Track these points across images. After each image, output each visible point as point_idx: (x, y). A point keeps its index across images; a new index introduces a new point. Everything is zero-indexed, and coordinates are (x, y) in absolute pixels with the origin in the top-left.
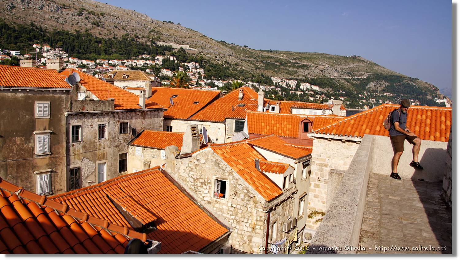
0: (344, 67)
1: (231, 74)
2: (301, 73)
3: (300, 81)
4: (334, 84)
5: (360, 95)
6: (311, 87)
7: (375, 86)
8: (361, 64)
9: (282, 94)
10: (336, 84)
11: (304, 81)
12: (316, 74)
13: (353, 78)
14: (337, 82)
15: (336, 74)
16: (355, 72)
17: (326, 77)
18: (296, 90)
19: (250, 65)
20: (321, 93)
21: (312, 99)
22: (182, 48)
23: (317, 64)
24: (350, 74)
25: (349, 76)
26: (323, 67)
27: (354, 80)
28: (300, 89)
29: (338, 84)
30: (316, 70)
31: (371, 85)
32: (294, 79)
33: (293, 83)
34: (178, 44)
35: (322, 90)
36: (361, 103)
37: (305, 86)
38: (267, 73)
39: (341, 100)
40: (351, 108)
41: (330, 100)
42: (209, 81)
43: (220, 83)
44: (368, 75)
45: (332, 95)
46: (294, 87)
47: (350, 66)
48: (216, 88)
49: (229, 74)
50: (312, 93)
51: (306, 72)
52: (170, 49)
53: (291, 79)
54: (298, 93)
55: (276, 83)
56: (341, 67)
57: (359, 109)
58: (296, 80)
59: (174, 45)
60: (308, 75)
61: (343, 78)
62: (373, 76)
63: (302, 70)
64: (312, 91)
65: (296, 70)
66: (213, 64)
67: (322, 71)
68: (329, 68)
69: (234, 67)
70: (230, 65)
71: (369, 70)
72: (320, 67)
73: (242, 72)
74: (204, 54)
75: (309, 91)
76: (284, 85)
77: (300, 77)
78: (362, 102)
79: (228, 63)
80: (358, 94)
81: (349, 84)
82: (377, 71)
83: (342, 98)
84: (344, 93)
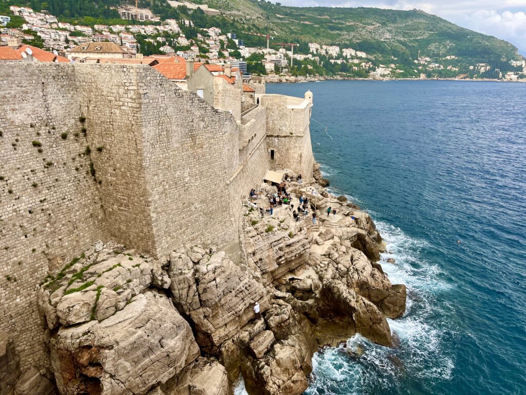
0: (400, 25)
2: (345, 37)
3: (343, 46)
4: (385, 48)
6: (356, 54)
7: (436, 48)
8: (422, 20)
9: (320, 63)
10: (387, 48)
11: (347, 47)
12: (363, 37)
13: (410, 39)
14: (388, 45)
15: (388, 35)
16: (413, 32)
17: (375, 39)
18: (337, 58)
19: (283, 29)
20: (368, 60)
22: (199, 8)
23: (364, 24)
24: (407, 33)
25: (405, 37)
26: (372, 27)
27: (411, 41)
28: (342, 57)
29: (390, 48)
30: (364, 32)
31: (432, 47)
32: (335, 45)
33: (334, 51)
34: (194, 3)
35: (370, 57)
36: (416, 71)
37: (348, 52)
38: (303, 38)
39: (391, 68)
40: (403, 78)
41: (378, 68)
42: (233, 51)
43: (246, 52)
44: (428, 35)
45: (381, 62)
46: (335, 55)
47: (407, 24)
48: (241, 59)
50: (356, 60)
51: (350, 35)
53: (332, 45)
54: (339, 62)
56: (396, 25)
57: (412, 78)
58: (338, 45)
59: (190, 6)
60: (353, 39)
61: (397, 40)
62: (435, 36)
63: (346, 33)
64: (357, 58)
65: (339, 32)
67: (370, 32)
68: (380, 28)
71: (431, 27)
72: (369, 27)
74: (226, 16)
75: (353, 59)
76: (323, 52)
77: (343, 42)
78: (418, 70)
79: (257, 28)
80: (414, 60)
81: (404, 48)
82: (441, 28)
83: (393, 66)
84: (396, 59)
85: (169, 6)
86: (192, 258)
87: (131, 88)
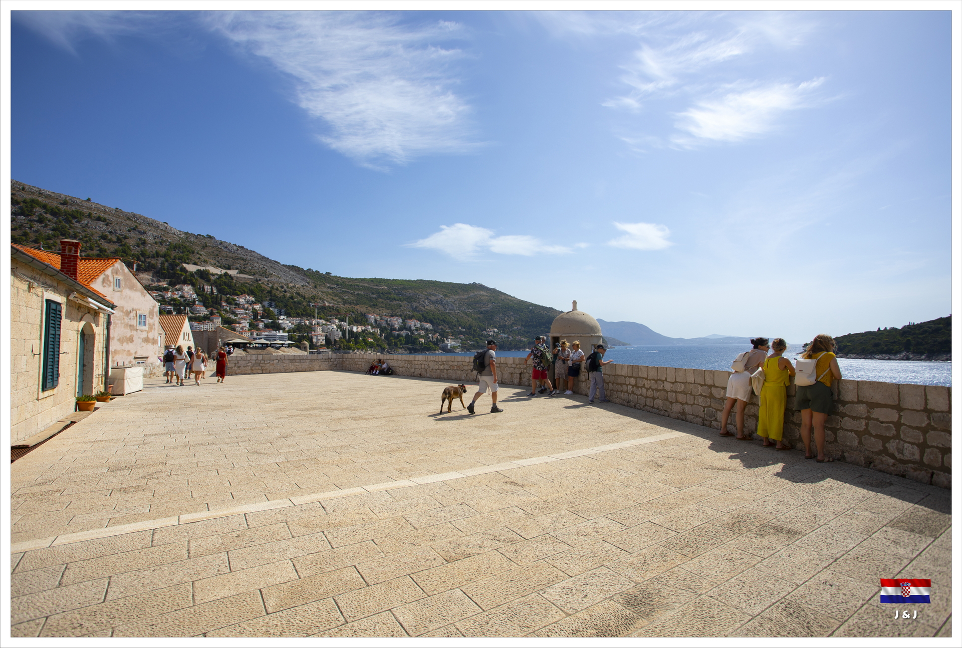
2: (406, 307)
3: (405, 318)
4: (451, 319)
5: (484, 332)
6: (421, 325)
7: (502, 319)
8: (482, 293)
10: (453, 319)
11: (411, 318)
12: (426, 307)
13: (474, 311)
14: (454, 316)
16: (476, 303)
17: (439, 310)
18: (400, 330)
19: (335, 298)
20: (435, 332)
21: (422, 340)
22: (226, 274)
23: (427, 295)
24: (471, 305)
25: (469, 308)
26: (435, 298)
27: (476, 313)
28: (406, 328)
29: (456, 319)
30: (427, 303)
31: (497, 319)
32: (397, 316)
33: (396, 321)
34: (220, 267)
35: (436, 328)
37: (413, 324)
38: (361, 309)
41: (447, 340)
44: (492, 306)
45: (449, 333)
46: (398, 326)
50: (421, 332)
51: (413, 305)
53: (392, 316)
54: (403, 333)
56: (458, 297)
58: (401, 316)
59: (213, 270)
61: (462, 312)
62: (498, 307)
63: (407, 303)
64: (423, 329)
65: (400, 303)
68: (443, 299)
70: (304, 299)
71: (493, 300)
73: (323, 309)
74: (263, 283)
75: (418, 330)
76: (384, 324)
77: (406, 312)
79: (302, 296)
80: (482, 331)
81: (470, 319)
82: (503, 300)
84: (464, 330)
85: (184, 270)
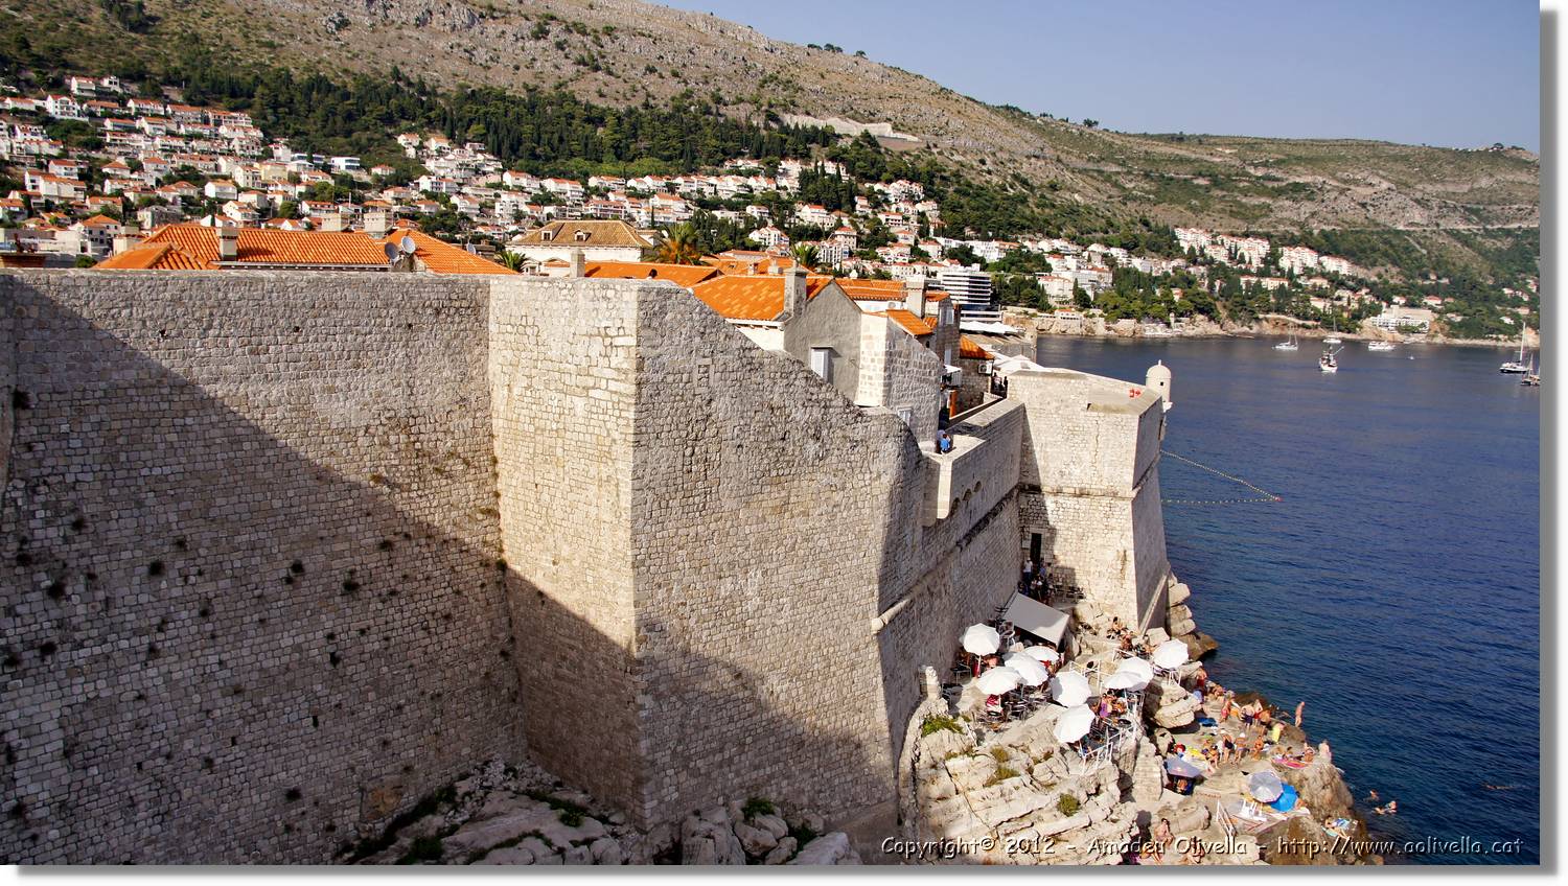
0: (1451, 188)
1: (1033, 219)
2: (1285, 214)
3: (1279, 241)
4: (1408, 250)
5: (1507, 291)
6: (1320, 263)
9: (1211, 287)
10: (1415, 250)
11: (1293, 242)
12: (1340, 216)
13: (1486, 230)
14: (1419, 243)
15: (1417, 215)
16: (1495, 207)
17: (1378, 225)
18: (1262, 273)
20: (1357, 284)
21: (1318, 304)
22: (866, 135)
23: (1345, 182)
24: (1476, 212)
25: (1469, 221)
26: (1370, 191)
27: (1488, 234)
28: (1279, 269)
29: (1424, 252)
30: (1344, 203)
32: (1257, 235)
33: (1255, 251)
34: (854, 119)
35: (1361, 273)
36: (1507, 320)
37: (1296, 259)
38: (1167, 214)
39: (1431, 308)
40: (1467, 337)
41: (1388, 307)
42: (954, 244)
43: (991, 251)
45: (1396, 291)
46: (1256, 264)
47: (1476, 186)
48: (976, 266)
49: (1023, 217)
50: (1319, 282)
51: (1303, 209)
52: (826, 137)
53: (1246, 235)
54: (1270, 284)
55: (1192, 249)
56: (1439, 187)
57: (1498, 339)
58: (1268, 237)
59: (840, 125)
60: (1311, 220)
61: (1445, 230)
63: (1288, 203)
64: (1323, 275)
65: (1269, 201)
66: (969, 185)
67: (1364, 205)
68: (1393, 194)
69: (1042, 196)
72: (1359, 189)
74: (940, 153)
75: (1310, 277)
77: (1281, 228)
78: (1515, 316)
80: (1501, 287)
81: (1468, 252)
83: (1433, 302)
84: (1444, 282)
85: (785, 127)
86: (746, 841)
87: (618, 341)
